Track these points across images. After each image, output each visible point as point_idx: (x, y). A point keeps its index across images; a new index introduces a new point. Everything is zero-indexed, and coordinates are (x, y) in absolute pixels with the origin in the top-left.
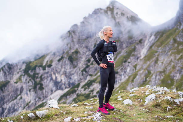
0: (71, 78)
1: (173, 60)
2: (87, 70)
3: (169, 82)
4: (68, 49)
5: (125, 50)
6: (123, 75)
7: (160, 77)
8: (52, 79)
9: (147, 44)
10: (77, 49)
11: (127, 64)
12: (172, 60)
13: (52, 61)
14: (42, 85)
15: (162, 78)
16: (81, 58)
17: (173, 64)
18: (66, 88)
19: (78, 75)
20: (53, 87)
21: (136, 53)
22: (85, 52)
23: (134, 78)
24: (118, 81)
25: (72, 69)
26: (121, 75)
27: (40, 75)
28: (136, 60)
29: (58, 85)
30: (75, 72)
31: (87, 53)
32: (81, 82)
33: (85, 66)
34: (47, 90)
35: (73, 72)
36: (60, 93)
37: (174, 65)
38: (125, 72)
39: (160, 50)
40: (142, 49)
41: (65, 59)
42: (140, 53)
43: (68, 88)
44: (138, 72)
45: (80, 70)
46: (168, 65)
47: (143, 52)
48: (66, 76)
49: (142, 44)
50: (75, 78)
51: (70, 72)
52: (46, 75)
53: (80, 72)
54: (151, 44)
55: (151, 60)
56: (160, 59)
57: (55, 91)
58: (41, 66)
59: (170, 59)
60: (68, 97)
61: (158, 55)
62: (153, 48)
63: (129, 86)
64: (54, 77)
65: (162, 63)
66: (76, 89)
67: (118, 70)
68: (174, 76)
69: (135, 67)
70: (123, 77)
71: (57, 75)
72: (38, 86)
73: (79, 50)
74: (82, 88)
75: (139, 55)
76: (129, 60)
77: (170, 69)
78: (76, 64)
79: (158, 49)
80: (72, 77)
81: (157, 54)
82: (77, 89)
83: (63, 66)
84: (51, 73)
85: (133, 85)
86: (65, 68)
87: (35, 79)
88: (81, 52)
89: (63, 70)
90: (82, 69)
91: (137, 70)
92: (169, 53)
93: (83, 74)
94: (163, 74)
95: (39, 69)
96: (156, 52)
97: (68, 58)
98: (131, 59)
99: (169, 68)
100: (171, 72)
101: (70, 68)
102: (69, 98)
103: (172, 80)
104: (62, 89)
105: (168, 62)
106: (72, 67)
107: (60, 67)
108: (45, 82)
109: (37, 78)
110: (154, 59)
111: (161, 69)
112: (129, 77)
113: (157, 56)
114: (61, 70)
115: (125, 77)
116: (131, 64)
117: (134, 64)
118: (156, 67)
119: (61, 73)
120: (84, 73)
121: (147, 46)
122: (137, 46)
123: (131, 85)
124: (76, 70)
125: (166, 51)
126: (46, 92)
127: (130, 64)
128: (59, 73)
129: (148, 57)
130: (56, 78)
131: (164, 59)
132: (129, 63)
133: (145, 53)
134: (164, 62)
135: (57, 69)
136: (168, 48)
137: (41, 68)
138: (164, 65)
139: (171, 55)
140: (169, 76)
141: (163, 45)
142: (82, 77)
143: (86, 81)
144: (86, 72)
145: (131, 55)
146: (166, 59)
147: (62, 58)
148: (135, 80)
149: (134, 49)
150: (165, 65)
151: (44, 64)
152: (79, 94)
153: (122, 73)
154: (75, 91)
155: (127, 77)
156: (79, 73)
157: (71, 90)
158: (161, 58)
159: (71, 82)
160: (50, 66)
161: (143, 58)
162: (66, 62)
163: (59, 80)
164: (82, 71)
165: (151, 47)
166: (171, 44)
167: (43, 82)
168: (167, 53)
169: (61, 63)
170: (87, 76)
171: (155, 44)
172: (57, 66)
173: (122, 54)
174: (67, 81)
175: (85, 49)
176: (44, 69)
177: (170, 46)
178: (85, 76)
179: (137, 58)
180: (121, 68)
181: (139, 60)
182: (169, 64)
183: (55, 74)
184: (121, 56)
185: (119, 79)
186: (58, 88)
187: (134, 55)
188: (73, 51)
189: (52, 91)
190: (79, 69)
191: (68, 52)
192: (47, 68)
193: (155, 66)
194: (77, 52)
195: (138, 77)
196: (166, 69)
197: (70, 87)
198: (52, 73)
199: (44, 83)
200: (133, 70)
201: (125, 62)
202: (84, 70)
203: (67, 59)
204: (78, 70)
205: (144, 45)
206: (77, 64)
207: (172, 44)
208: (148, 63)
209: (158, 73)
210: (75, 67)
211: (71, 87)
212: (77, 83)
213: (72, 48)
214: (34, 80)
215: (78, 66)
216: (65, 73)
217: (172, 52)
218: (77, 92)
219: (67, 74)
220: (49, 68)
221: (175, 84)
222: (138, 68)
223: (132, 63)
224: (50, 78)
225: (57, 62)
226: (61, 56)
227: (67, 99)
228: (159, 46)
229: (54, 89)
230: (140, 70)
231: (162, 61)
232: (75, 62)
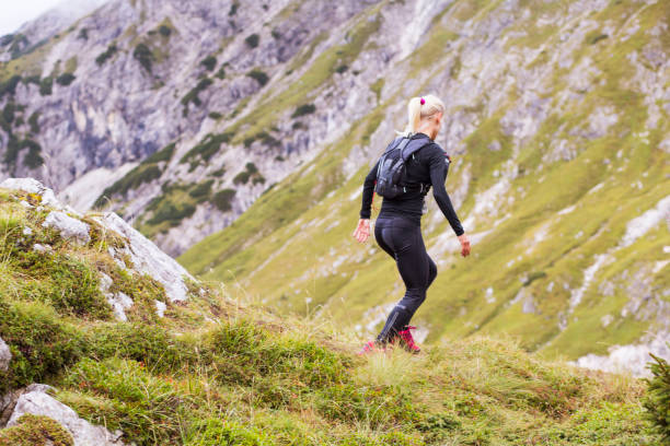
0: (142, 126)
1: (514, 66)
2: (203, 95)
3: (496, 145)
4: (136, 19)
5: (343, 26)
6: (334, 116)
7: (465, 128)
8: (73, 127)
9: (424, 8)
10: (168, 19)
11: (348, 77)
12: (508, 65)
13: (74, 62)
14: (36, 148)
15: (471, 130)
16: (181, 50)
17: (511, 80)
18: (124, 160)
19: (171, 114)
20: (78, 156)
21: (382, 39)
22: (196, 29)
23: (372, 130)
24: (314, 141)
25: (148, 93)
26: (325, 119)
27: (29, 113)
28: (382, 65)
29: (94, 149)
30: (160, 102)
31: (205, 36)
32: (180, 141)
33: (194, 84)
34: (54, 169)
35: (149, 105)
36: (102, 178)
37: (514, 86)
38: (341, 108)
39: (469, 27)
40: (407, 23)
41: (122, 55)
42: (396, 41)
43: (132, 161)
44: (385, 106)
45: (176, 96)
46: (494, 86)
47: (408, 34)
48: (125, 117)
49: (407, 7)
50: (159, 126)
51: (140, 104)
52: (51, 113)
53: (178, 102)
54: (439, 10)
55: (436, 67)
56: (465, 63)
57: (85, 172)
58: (35, 79)
59: (502, 65)
60: (131, 193)
61: (461, 49)
62: (444, 20)
63: (352, 157)
64: (81, 123)
65: (475, 77)
66: (161, 165)
67: (313, 98)
68: (513, 126)
69: (377, 89)
70: (332, 124)
71: (92, 113)
72: (23, 154)
73: (176, 23)
74: (184, 161)
75: (393, 48)
76: (357, 65)
77: (502, 100)
78: (161, 74)
79: (461, 28)
80: (147, 121)
81: (455, 45)
82: (165, 167)
83: (117, 82)
84: (71, 106)
85: (366, 154)
86: (120, 87)
87: (13, 125)
88: (184, 32)
89: (115, 94)
90: (183, 93)
91: (381, 102)
92: (501, 43)
93: (185, 113)
94: (474, 116)
95: (28, 88)
96: (455, 37)
97: (132, 51)
98: (363, 60)
99: (496, 96)
100: (502, 112)
101: (142, 90)
102: (136, 197)
103: (506, 140)
104: (110, 165)
105: (495, 74)
106: (149, 85)
107: (103, 85)
108: (48, 139)
109: (20, 122)
110: (446, 61)
111: (468, 101)
112: (354, 127)
113: (455, 53)
114: (106, 97)
115: (339, 124)
116: (364, 79)
117: (374, 81)
118: (451, 92)
119: (109, 105)
120: (192, 106)
121: (425, 13)
122: (386, 15)
123: (361, 154)
124: (163, 95)
125: (491, 36)
126: (51, 174)
127: (358, 80)
128: (99, 105)
129: (425, 56)
130: (90, 123)
131: (481, 64)
132: (356, 73)
133: (416, 39)
134: (481, 75)
135: (94, 92)
136: (496, 24)
137: (32, 86)
138: (479, 83)
139: (506, 49)
140: (496, 124)
141: (480, 14)
142: (183, 123)
143: (199, 138)
144: (198, 103)
145: (366, 44)
146: (487, 65)
147: (113, 50)
148: (373, 137)
149: (377, 26)
150: (483, 84)
151: (46, 74)
152: (171, 184)
153: (330, 112)
154: (158, 174)
155: (346, 126)
156: (171, 108)
157: (143, 169)
158: (472, 60)
159: (144, 139)
160: (67, 79)
161: (407, 58)
162: (128, 67)
163: (99, 131)
164: (185, 102)
165: (437, 18)
166: (508, 8)
167: (40, 140)
168: (492, 43)
169: (107, 68)
170: (201, 119)
171: (452, 10)
172: (92, 81)
173: (330, 41)
174: (130, 136)
175: (198, 21)
176: (46, 90)
177: (504, 17)
178: (194, 118)
179: (384, 55)
180: (326, 92)
181: (391, 64)
182: (499, 81)
183: (84, 109)
184: (328, 47)
185: (318, 131)
186: (97, 160)
187: (374, 46)
188: (152, 26)
189: (73, 172)
190: (172, 92)
191: (133, 31)
192: (55, 88)
193: (448, 86)
194: (166, 31)
195: (384, 125)
196: (488, 98)
197: (138, 156)
198: (75, 104)
199: (45, 140)
200: (369, 100)
201: (342, 69)
202: (193, 97)
203: (131, 56)
204: (170, 96)
205: (411, 11)
206: (168, 75)
207: (514, 12)
208: (425, 75)
209: (457, 114)
210: (158, 83)
211: (144, 157)
212: (164, 143)
213: (149, 14)
214: (8, 130)
215: (170, 83)
216: (122, 108)
217: (511, 38)
218: (164, 178)
219: (130, 112)
220: (65, 88)
221: (516, 153)
222: (386, 92)
223: (366, 73)
224: (66, 124)
225: (92, 65)
226: (109, 43)
227: (126, 200)
228: (464, 17)
229: (81, 163)
230: (392, 102)
231: (473, 71)
232: (158, 69)
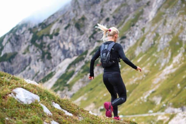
0: (78, 46)
1: (181, 20)
2: (95, 36)
3: (178, 43)
4: (75, 16)
5: (133, 13)
6: (132, 39)
7: (169, 39)
8: (59, 47)
9: (155, 6)
10: (84, 15)
11: (135, 27)
12: (180, 20)
13: (58, 29)
14: (49, 54)
15: (170, 40)
16: (88, 24)
17: (181, 24)
18: (74, 56)
20: (62, 55)
21: (144, 16)
22: (91, 17)
23: (142, 41)
24: (127, 46)
25: (79, 36)
26: (129, 40)
27: (47, 44)
28: (144, 23)
29: (66, 53)
30: (83, 39)
31: (94, 19)
32: (89, 49)
33: (92, 33)
34: (55, 59)
35: (80, 39)
36: (68, 61)
37: (182, 26)
38: (133, 36)
39: (168, 11)
40: (150, 11)
41: (71, 27)
42: (148, 16)
43: (76, 56)
44: (146, 35)
45: (87, 37)
46: (176, 27)
47: (151, 14)
48: (74, 44)
49: (150, 6)
50: (83, 45)
51: (77, 39)
52: (53, 44)
53: (88, 39)
54: (159, 6)
55: (159, 23)
56: (168, 21)
57: (64, 60)
58: (48, 35)
59: (178, 20)
60: (76, 65)
61: (166, 17)
62: (161, 9)
63: (137, 49)
64: (62, 46)
65: (171, 24)
66: (84, 56)
67: (125, 34)
68: (182, 37)
69: (143, 30)
70: (131, 41)
71: (64, 43)
72: (46, 56)
73: (86, 16)
74: (90, 54)
75: (147, 18)
76: (137, 24)
77: (178, 31)
78: (83, 31)
79: (166, 11)
80: (80, 44)
81: (164, 16)
82: (86, 57)
83: (71, 34)
84: (58, 41)
85: (141, 49)
86: (72, 36)
87: (43, 48)
88: (88, 19)
89: (70, 37)
90: (89, 36)
91: (145, 34)
92: (177, 14)
93: (90, 41)
94: (171, 36)
95: (46, 38)
96: (164, 14)
97: (74, 25)
98: (139, 23)
99: (177, 29)
100: (179, 34)
101: (78, 35)
102: (78, 65)
103: (181, 42)
104: (70, 57)
105: (176, 23)
106: (79, 34)
107: (67, 35)
108: (53, 51)
109: (45, 47)
110: (162, 21)
111: (170, 32)
112: (138, 41)
113: (165, 18)
114: (68, 38)
115: (133, 41)
116: (140, 28)
117: (142, 28)
118: (164, 29)
119: (69, 40)
120: (92, 39)
121: (156, 8)
122: (145, 9)
123: (140, 49)
124: (84, 37)
125: (174, 12)
126: (54, 61)
127: (138, 28)
128: (66, 41)
129: (156, 20)
130: (64, 46)
131: (172, 21)
132: (137, 26)
133: (153, 15)
134: (172, 24)
135: (64, 37)
136: (176, 9)
137: (48, 37)
138: (172, 26)
139: (179, 16)
140: (177, 37)
141: (171, 6)
142: (90, 44)
143: (94, 48)
144: (93, 38)
145: (139, 18)
146: (174, 21)
147: (69, 25)
148: (143, 44)
149: (142, 13)
150: (173, 26)
151: (51, 33)
152: (87, 61)
153: (130, 38)
154: (83, 59)
155: (135, 41)
156: (86, 40)
157: (79, 57)
158: (169, 20)
159: (79, 49)
160: (57, 34)
161: (151, 21)
162: (73, 30)
163: (67, 48)
164: (90, 38)
165: (159, 9)
166: (179, 4)
167: (51, 52)
168: (175, 14)
169: (68, 30)
171: (163, 6)
172: (64, 34)
173: (129, 18)
174: (75, 49)
175: (92, 15)
176: (51, 38)
177: (178, 7)
178: (93, 42)
179: (145, 21)
180: (129, 32)
181: (147, 23)
182: (178, 25)
183: (62, 42)
184: (129, 20)
185: (128, 43)
186: (67, 56)
187: (141, 18)
188: (79, 17)
189: (60, 60)
190: (86, 36)
191: (74, 20)
192: (54, 37)
193: (163, 28)
194: (83, 19)
195: (146, 40)
196: (174, 30)
197: (78, 54)
198: (60, 41)
199: (52, 52)
200: (141, 33)
201: (133, 25)
202: (92, 36)
203: (74, 26)
205: (152, 8)
206: (85, 31)
207: (180, 5)
208: (156, 25)
209: (166, 36)
210: (82, 33)
211: (80, 54)
212: (85, 50)
213: (78, 14)
215: (85, 33)
216: (72, 41)
217: (180, 13)
218: (85, 60)
219: (75, 42)
220: (56, 37)
221: (184, 45)
222: (146, 31)
223: (140, 26)
224: (57, 47)
225: (64, 30)
226: (68, 23)
227: (75, 67)
228: (166, 8)
229: (62, 57)
230: (148, 33)
231: (170, 23)
232: (82, 29)
